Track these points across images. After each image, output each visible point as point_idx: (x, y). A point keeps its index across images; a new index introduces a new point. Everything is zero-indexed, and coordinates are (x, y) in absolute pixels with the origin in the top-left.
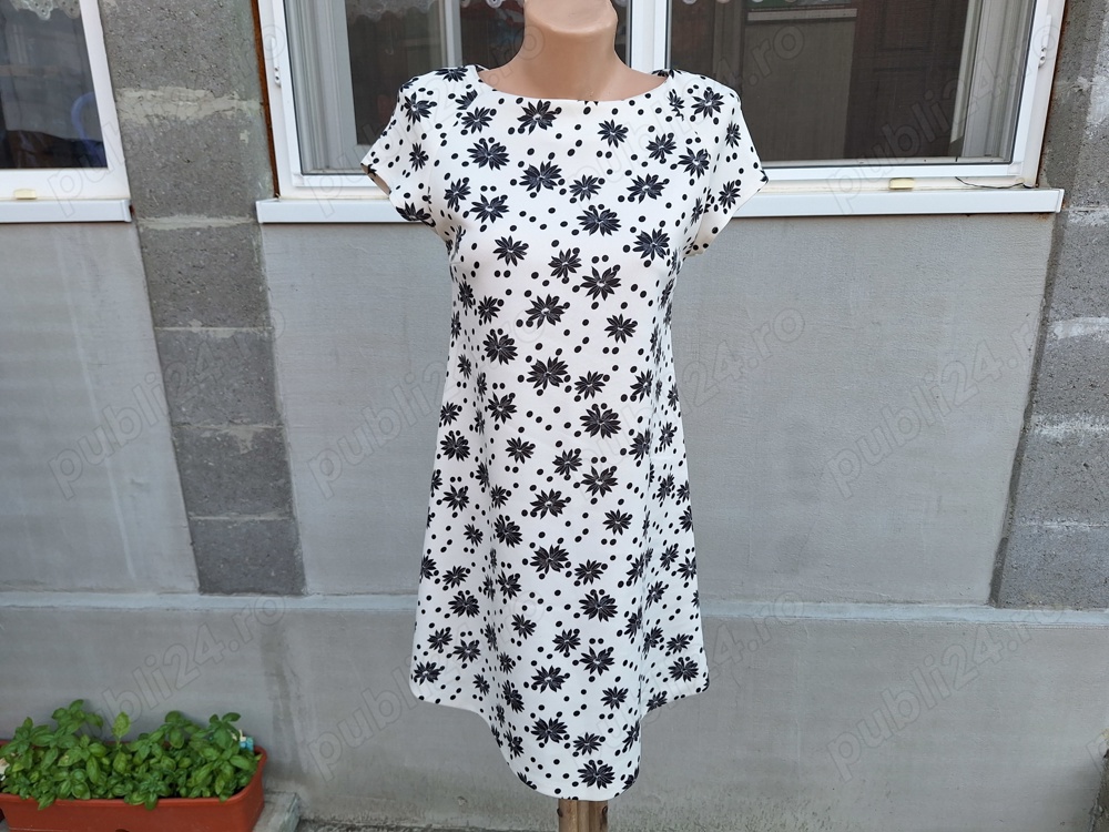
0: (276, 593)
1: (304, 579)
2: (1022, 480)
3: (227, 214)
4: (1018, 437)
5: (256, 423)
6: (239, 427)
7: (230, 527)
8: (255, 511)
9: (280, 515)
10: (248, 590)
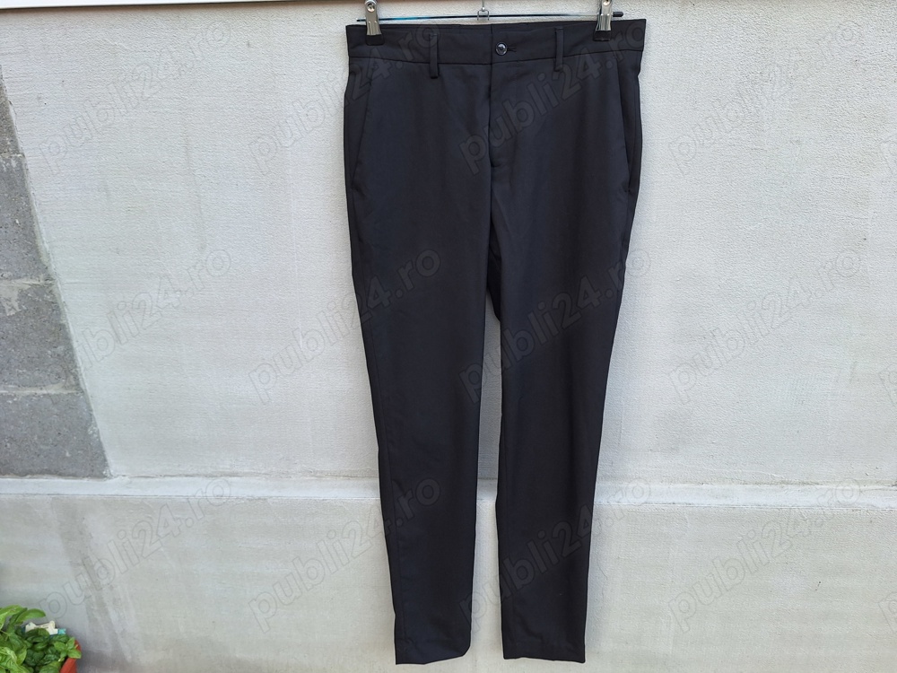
0: (75, 476)
1: (105, 460)
5: (20, 277)
7: (10, 402)
8: (34, 384)
9: (65, 387)
10: (43, 472)
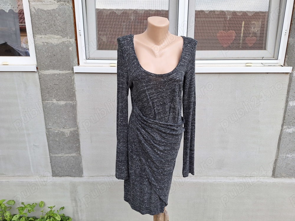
0: (75, 176)
1: (83, 172)
2: (281, 144)
3: (65, 70)
4: (280, 132)
5: (71, 128)
6: (66, 129)
7: (62, 158)
8: (70, 153)
9: (77, 154)
10: (66, 176)
